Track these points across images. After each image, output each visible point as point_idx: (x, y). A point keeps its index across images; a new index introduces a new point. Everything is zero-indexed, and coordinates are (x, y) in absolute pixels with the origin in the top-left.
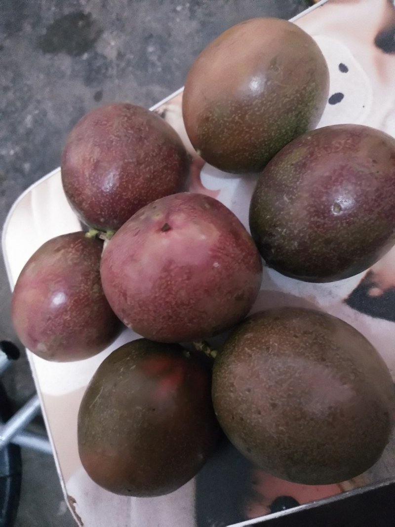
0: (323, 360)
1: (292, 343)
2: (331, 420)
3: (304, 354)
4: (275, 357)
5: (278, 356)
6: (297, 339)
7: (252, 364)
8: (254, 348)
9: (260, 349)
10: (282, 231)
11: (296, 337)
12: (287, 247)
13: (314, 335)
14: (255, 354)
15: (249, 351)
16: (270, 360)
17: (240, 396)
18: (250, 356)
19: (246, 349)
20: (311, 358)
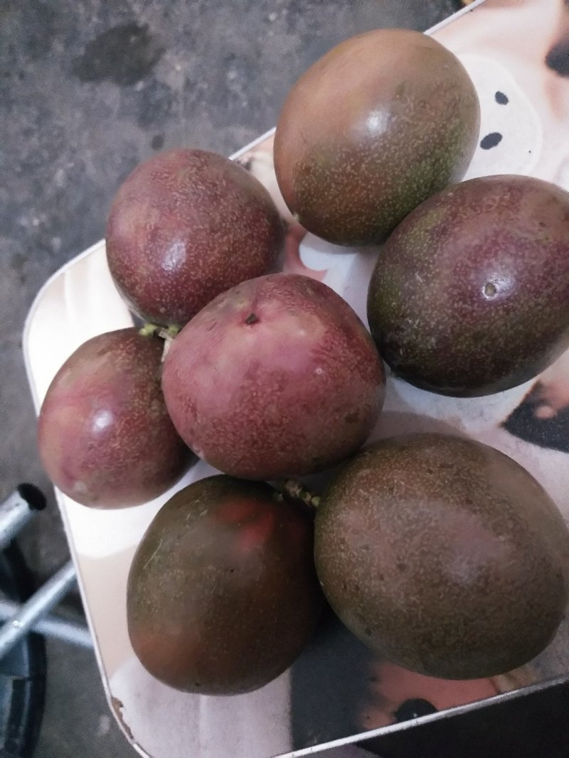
0: (469, 502)
1: (425, 480)
2: (481, 584)
3: (442, 496)
4: (402, 500)
5: (405, 498)
6: (432, 475)
7: (370, 512)
8: (372, 490)
9: (381, 490)
10: (414, 323)
11: (431, 472)
12: (421, 346)
13: (455, 469)
14: (373, 498)
15: (366, 494)
16: (395, 505)
17: (354, 556)
18: (367, 500)
19: (361, 490)
20: (452, 501)
